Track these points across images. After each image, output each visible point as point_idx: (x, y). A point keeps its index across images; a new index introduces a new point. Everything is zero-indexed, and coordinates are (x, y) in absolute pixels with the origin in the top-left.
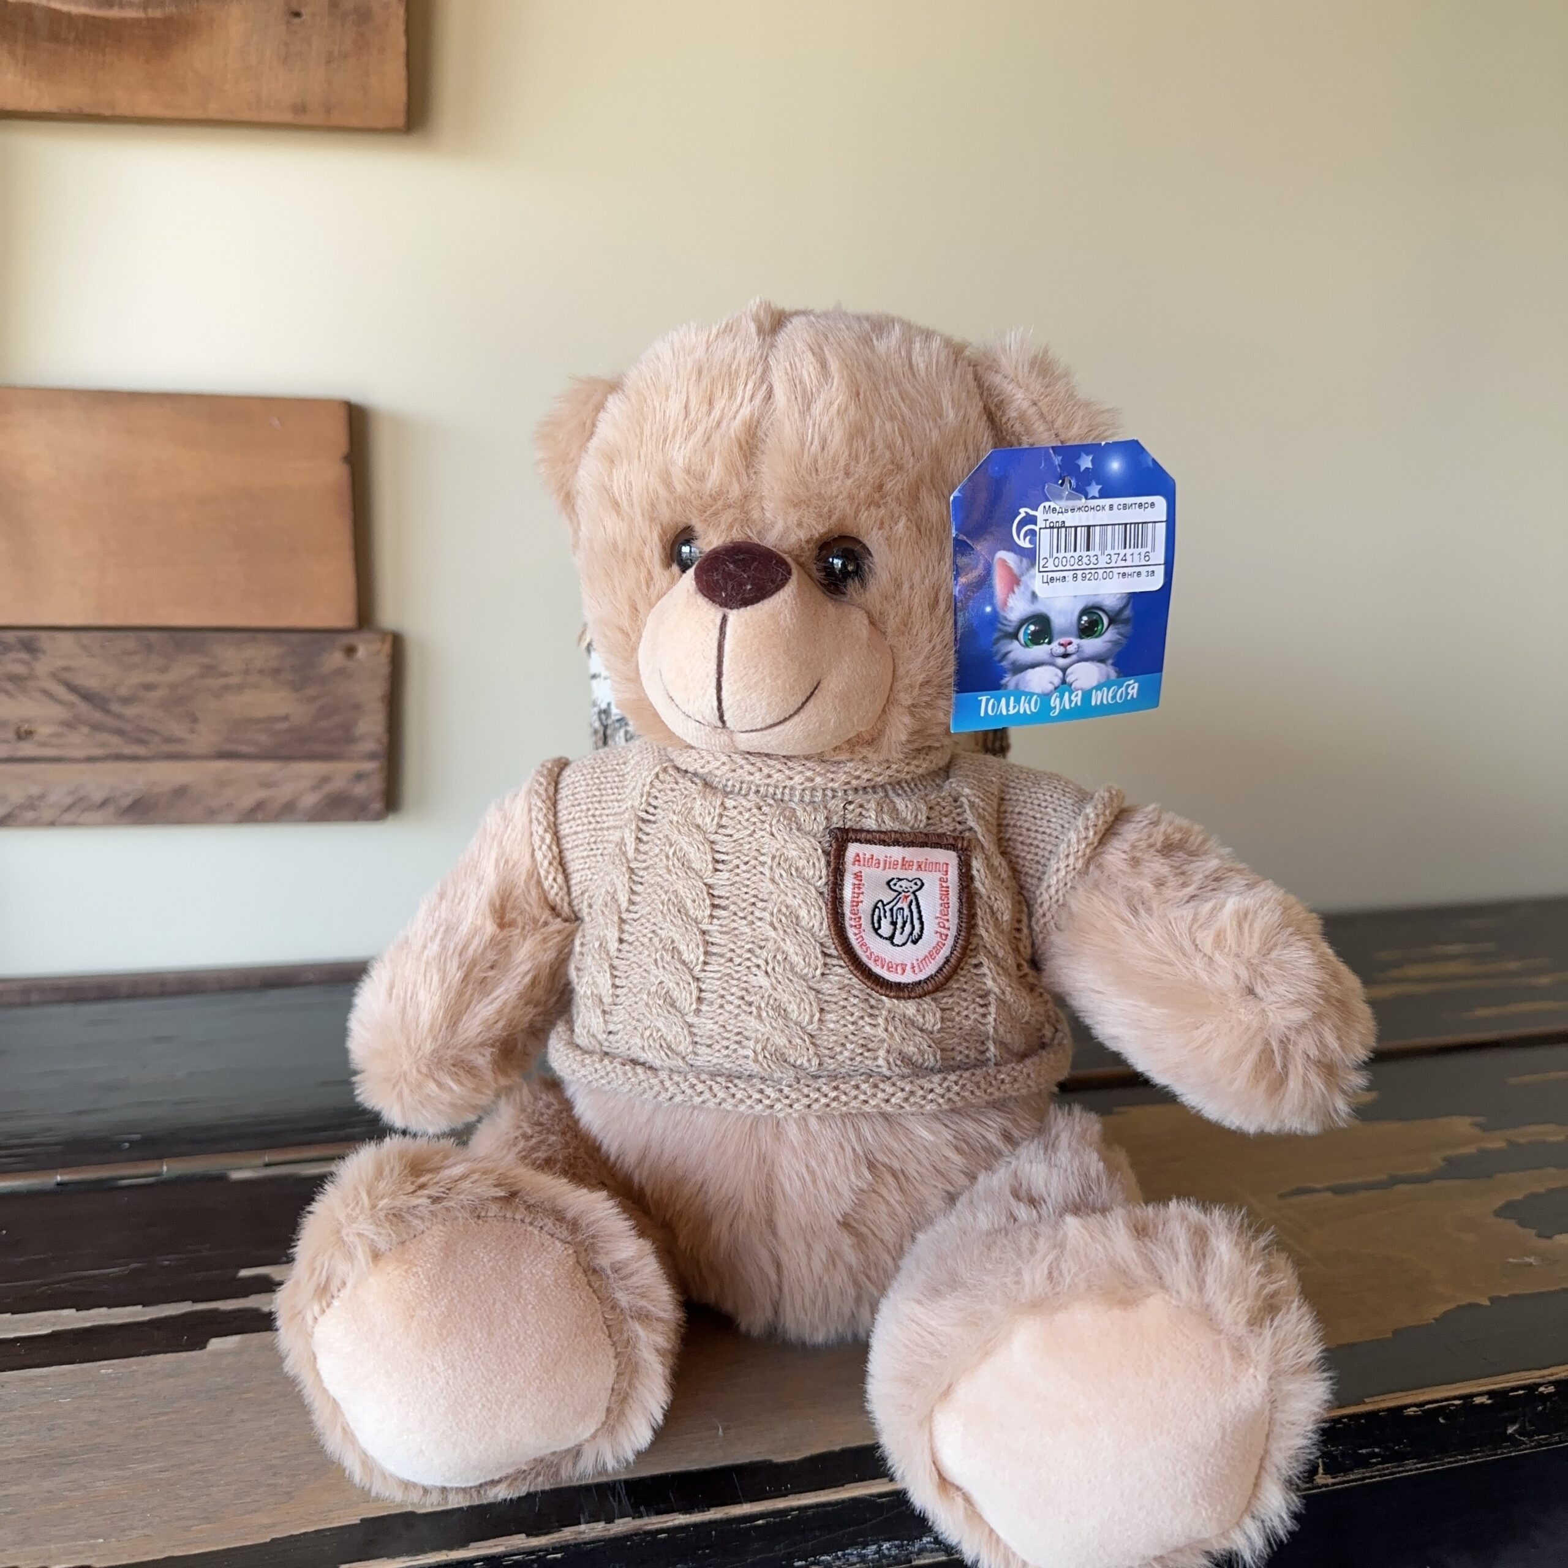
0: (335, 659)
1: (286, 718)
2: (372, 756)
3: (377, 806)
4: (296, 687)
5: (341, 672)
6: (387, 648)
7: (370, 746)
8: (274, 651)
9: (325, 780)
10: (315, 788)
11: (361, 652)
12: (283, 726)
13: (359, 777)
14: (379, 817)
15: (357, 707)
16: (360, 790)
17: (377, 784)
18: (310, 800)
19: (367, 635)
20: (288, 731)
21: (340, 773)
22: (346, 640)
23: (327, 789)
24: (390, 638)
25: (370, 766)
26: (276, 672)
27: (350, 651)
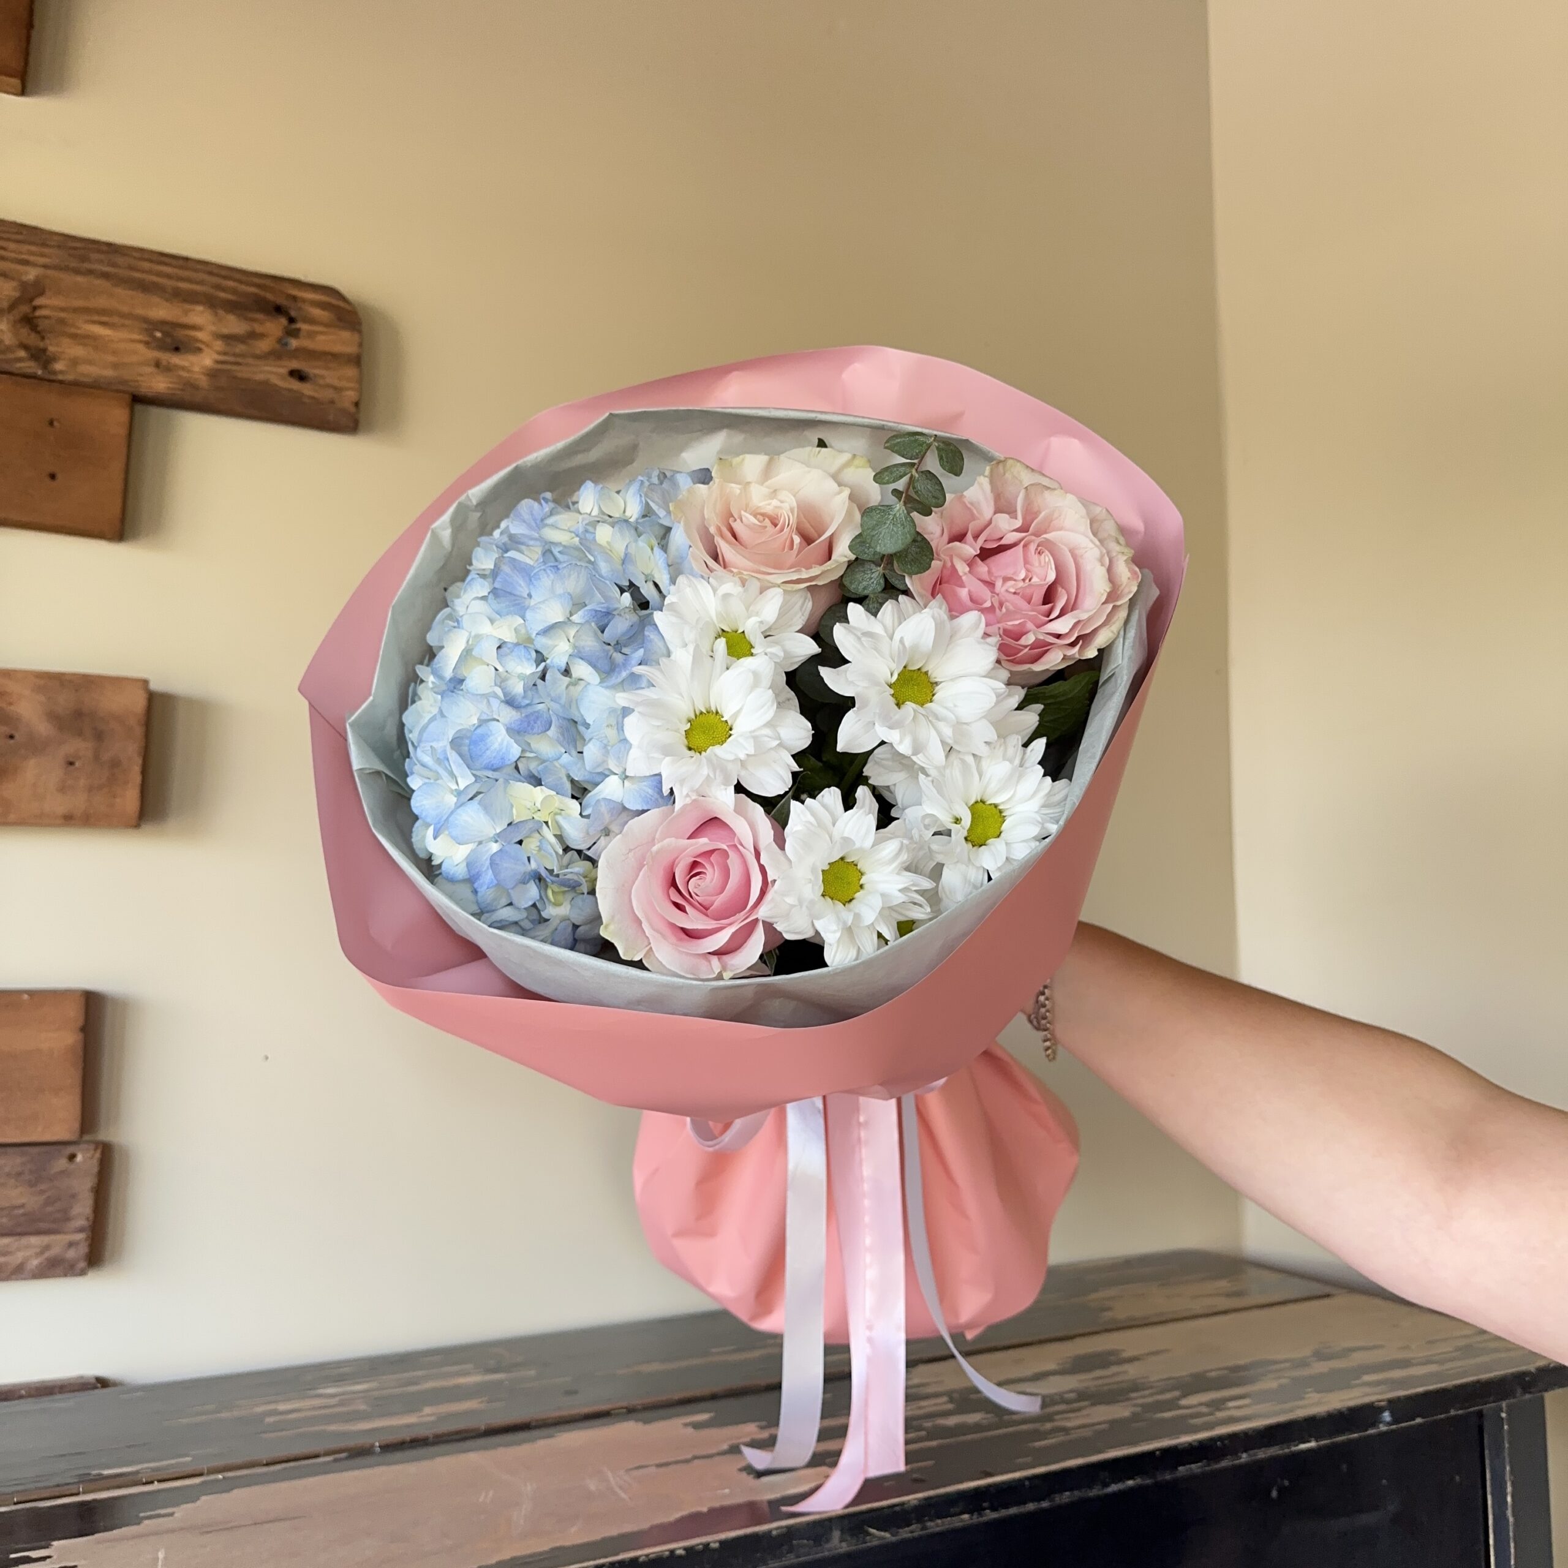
0: (62, 1163)
1: (23, 1206)
2: (81, 1230)
3: (82, 1264)
4: (31, 1184)
5: (62, 1172)
6: (98, 1155)
7: (81, 1222)
8: (19, 1160)
9: (47, 1247)
10: (38, 1255)
11: (79, 1158)
12: (21, 1211)
13: (71, 1244)
14: (82, 1273)
15: (73, 1196)
16: (71, 1254)
17: (83, 1249)
18: (35, 1262)
19: (83, 1146)
20: (24, 1215)
21: (57, 1243)
22: (70, 1150)
23: (47, 1255)
24: (101, 1147)
25: (81, 1236)
26: (19, 1174)
27: (72, 1157)
